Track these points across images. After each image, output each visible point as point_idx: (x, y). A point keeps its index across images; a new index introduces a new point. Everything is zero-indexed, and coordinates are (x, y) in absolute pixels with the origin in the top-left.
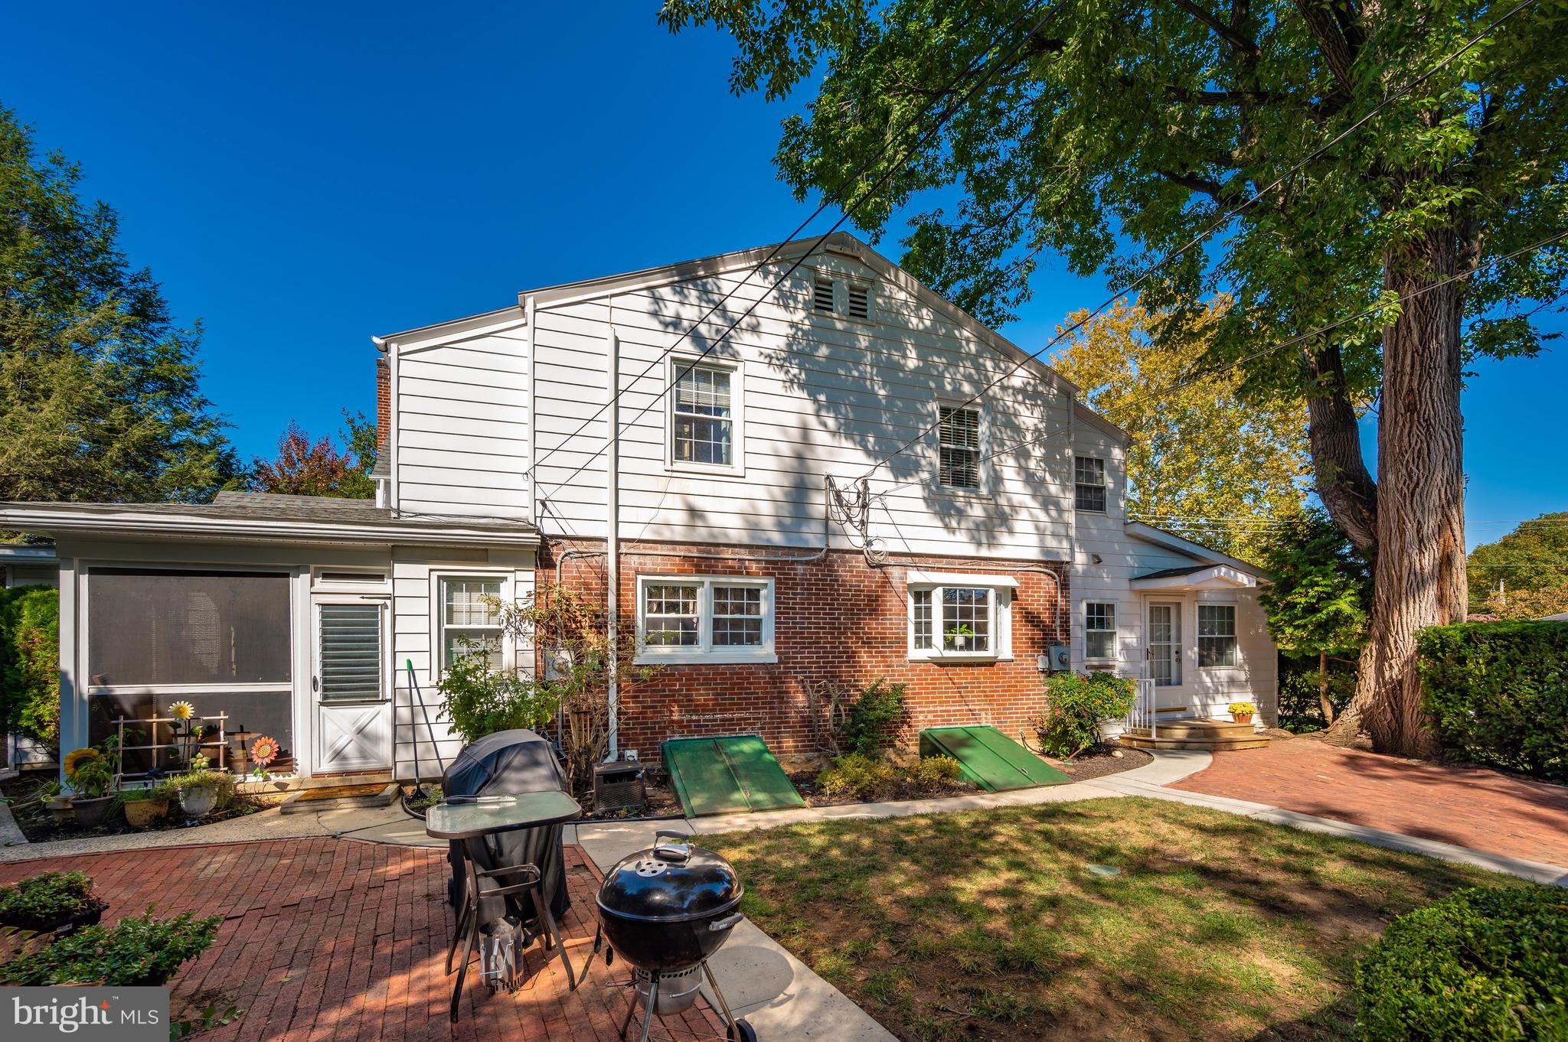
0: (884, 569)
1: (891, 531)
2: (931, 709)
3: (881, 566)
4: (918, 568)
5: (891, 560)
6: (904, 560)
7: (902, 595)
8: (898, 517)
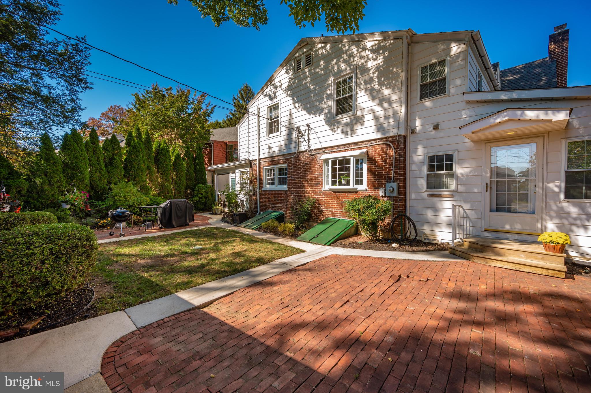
0: (315, 156)
1: (317, 141)
2: (331, 210)
3: (314, 155)
4: (326, 153)
5: (317, 152)
6: (321, 151)
7: (321, 165)
8: (319, 135)
